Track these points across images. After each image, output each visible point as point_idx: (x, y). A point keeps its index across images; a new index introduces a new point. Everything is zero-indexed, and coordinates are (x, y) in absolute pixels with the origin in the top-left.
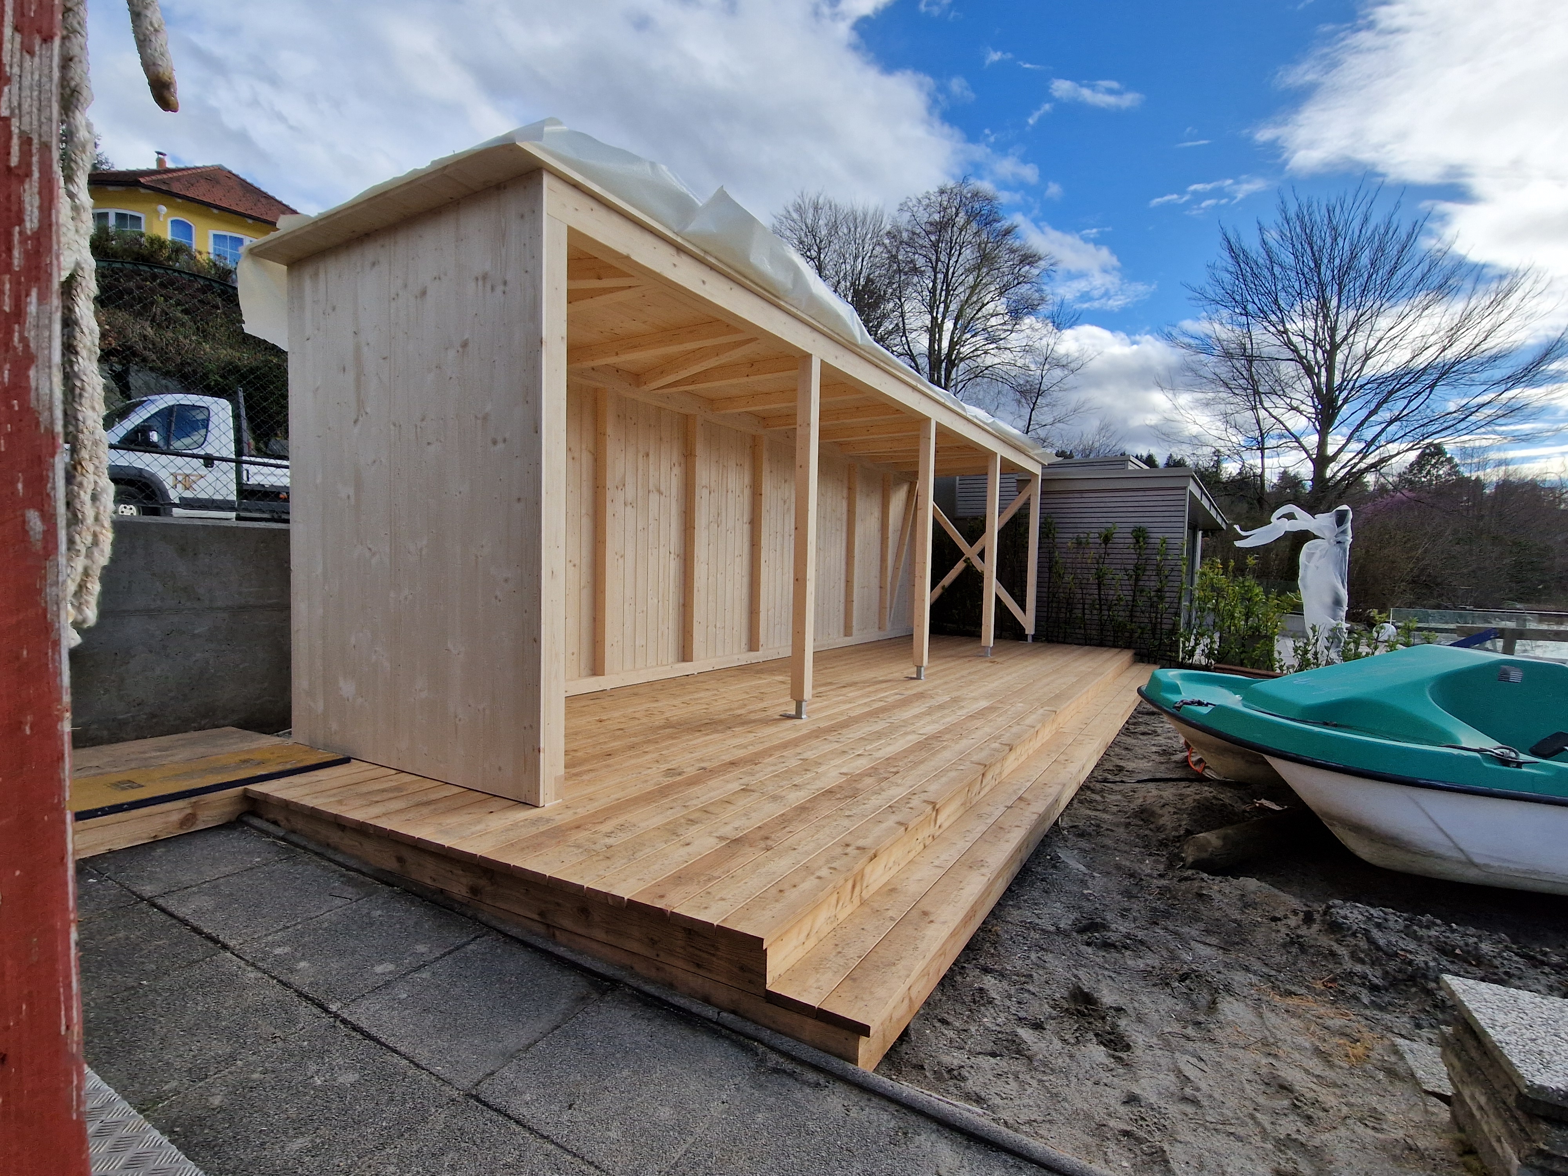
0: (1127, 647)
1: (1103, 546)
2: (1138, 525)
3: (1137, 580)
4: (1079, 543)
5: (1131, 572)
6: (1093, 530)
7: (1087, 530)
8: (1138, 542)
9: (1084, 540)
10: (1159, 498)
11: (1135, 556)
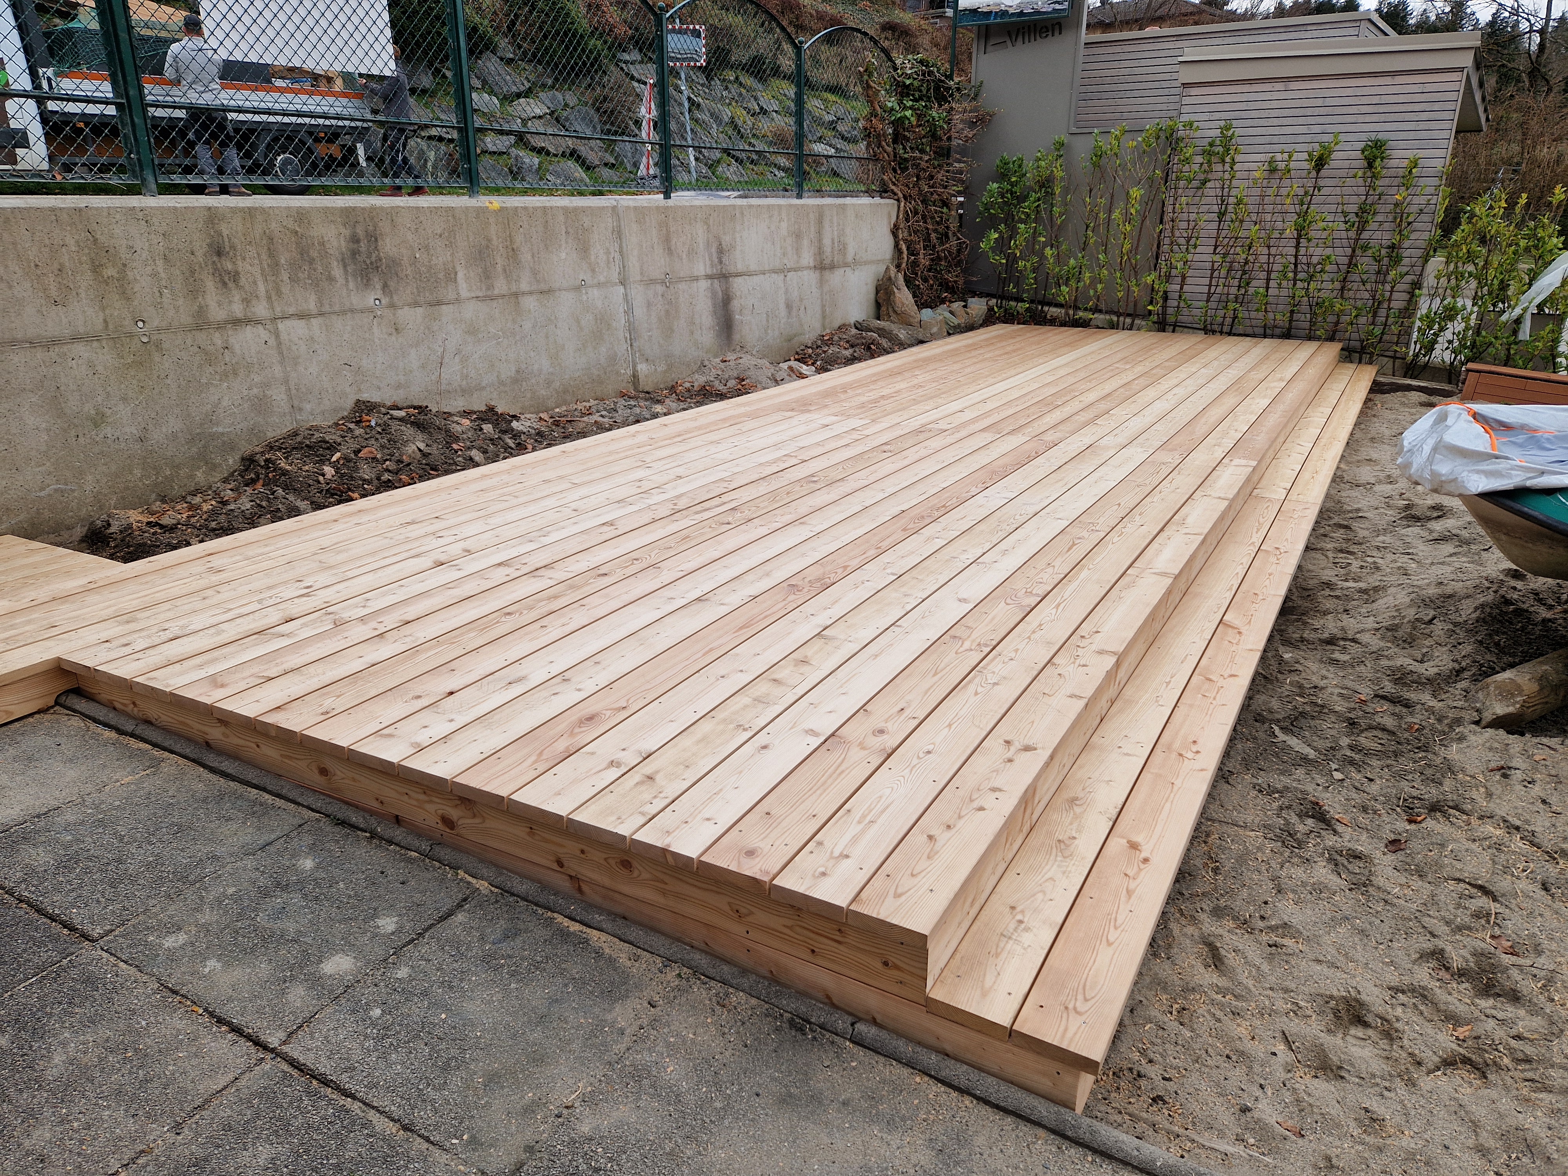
0: (1331, 338)
1: (1314, 174)
2: (1373, 136)
3: (1361, 229)
4: (1273, 170)
5: (1353, 218)
6: (1298, 147)
7: (1287, 148)
8: (1370, 166)
9: (1281, 166)
10: (1415, 89)
11: (1362, 190)
